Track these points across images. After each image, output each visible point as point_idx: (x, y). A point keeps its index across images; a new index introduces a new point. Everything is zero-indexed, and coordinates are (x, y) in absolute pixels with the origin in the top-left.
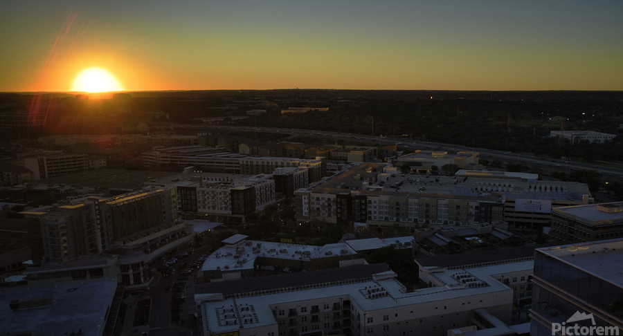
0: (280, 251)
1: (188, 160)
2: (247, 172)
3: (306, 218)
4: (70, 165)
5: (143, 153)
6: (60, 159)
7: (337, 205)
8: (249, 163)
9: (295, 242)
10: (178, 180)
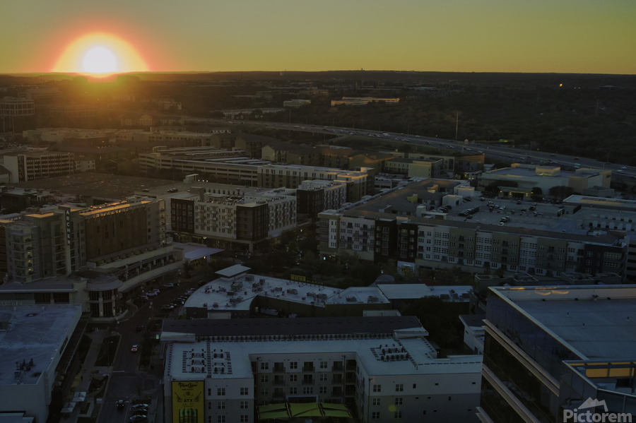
0: (288, 291)
1: (194, 166)
2: (267, 184)
3: (332, 250)
4: (53, 166)
5: (140, 155)
6: (42, 158)
7: (375, 236)
8: (270, 173)
9: (310, 280)
10: (176, 191)
